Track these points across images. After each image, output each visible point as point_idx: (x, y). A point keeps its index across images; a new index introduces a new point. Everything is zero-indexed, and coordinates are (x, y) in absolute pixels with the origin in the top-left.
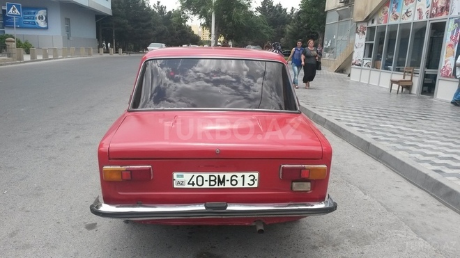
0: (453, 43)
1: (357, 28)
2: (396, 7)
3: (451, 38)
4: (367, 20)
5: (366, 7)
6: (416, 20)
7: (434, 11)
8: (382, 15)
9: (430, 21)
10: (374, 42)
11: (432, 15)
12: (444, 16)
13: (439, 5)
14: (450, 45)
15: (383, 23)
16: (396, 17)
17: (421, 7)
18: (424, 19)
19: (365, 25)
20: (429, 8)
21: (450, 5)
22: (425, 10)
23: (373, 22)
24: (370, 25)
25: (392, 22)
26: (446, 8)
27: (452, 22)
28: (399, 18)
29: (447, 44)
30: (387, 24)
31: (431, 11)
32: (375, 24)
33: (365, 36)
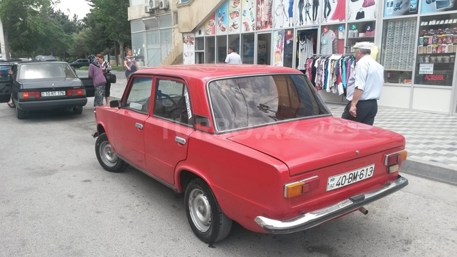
0: (279, 50)
1: (184, 38)
2: (222, 20)
3: (278, 46)
4: (194, 31)
5: (192, 19)
6: (244, 31)
7: (259, 25)
8: (208, 27)
9: (257, 33)
10: (204, 51)
11: (258, 28)
12: (268, 28)
13: (263, 19)
14: (278, 52)
15: (211, 34)
16: (224, 29)
17: (246, 21)
18: (251, 31)
19: (192, 36)
20: (254, 22)
21: (273, 20)
22: (250, 24)
23: (200, 33)
24: (197, 35)
25: (219, 33)
26: (269, 23)
27: (276, 33)
28: (226, 30)
29: (275, 51)
30: (215, 35)
31: (257, 25)
32: (203, 35)
33: (194, 45)
